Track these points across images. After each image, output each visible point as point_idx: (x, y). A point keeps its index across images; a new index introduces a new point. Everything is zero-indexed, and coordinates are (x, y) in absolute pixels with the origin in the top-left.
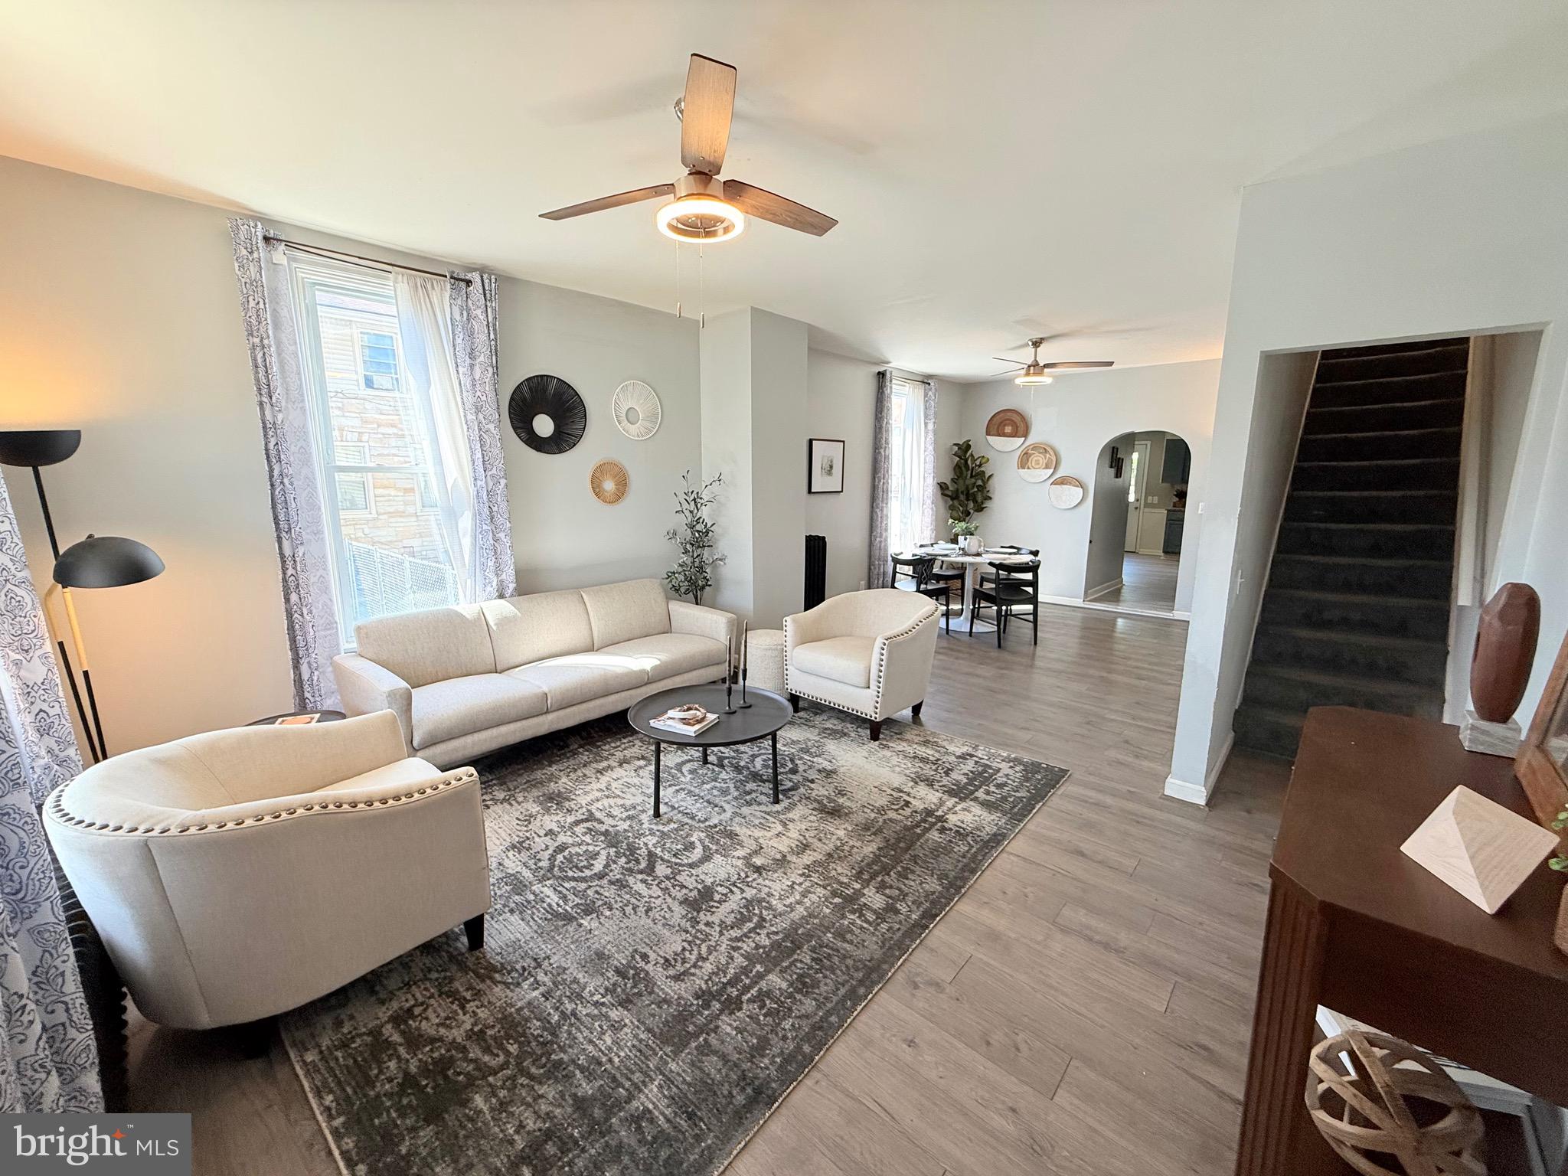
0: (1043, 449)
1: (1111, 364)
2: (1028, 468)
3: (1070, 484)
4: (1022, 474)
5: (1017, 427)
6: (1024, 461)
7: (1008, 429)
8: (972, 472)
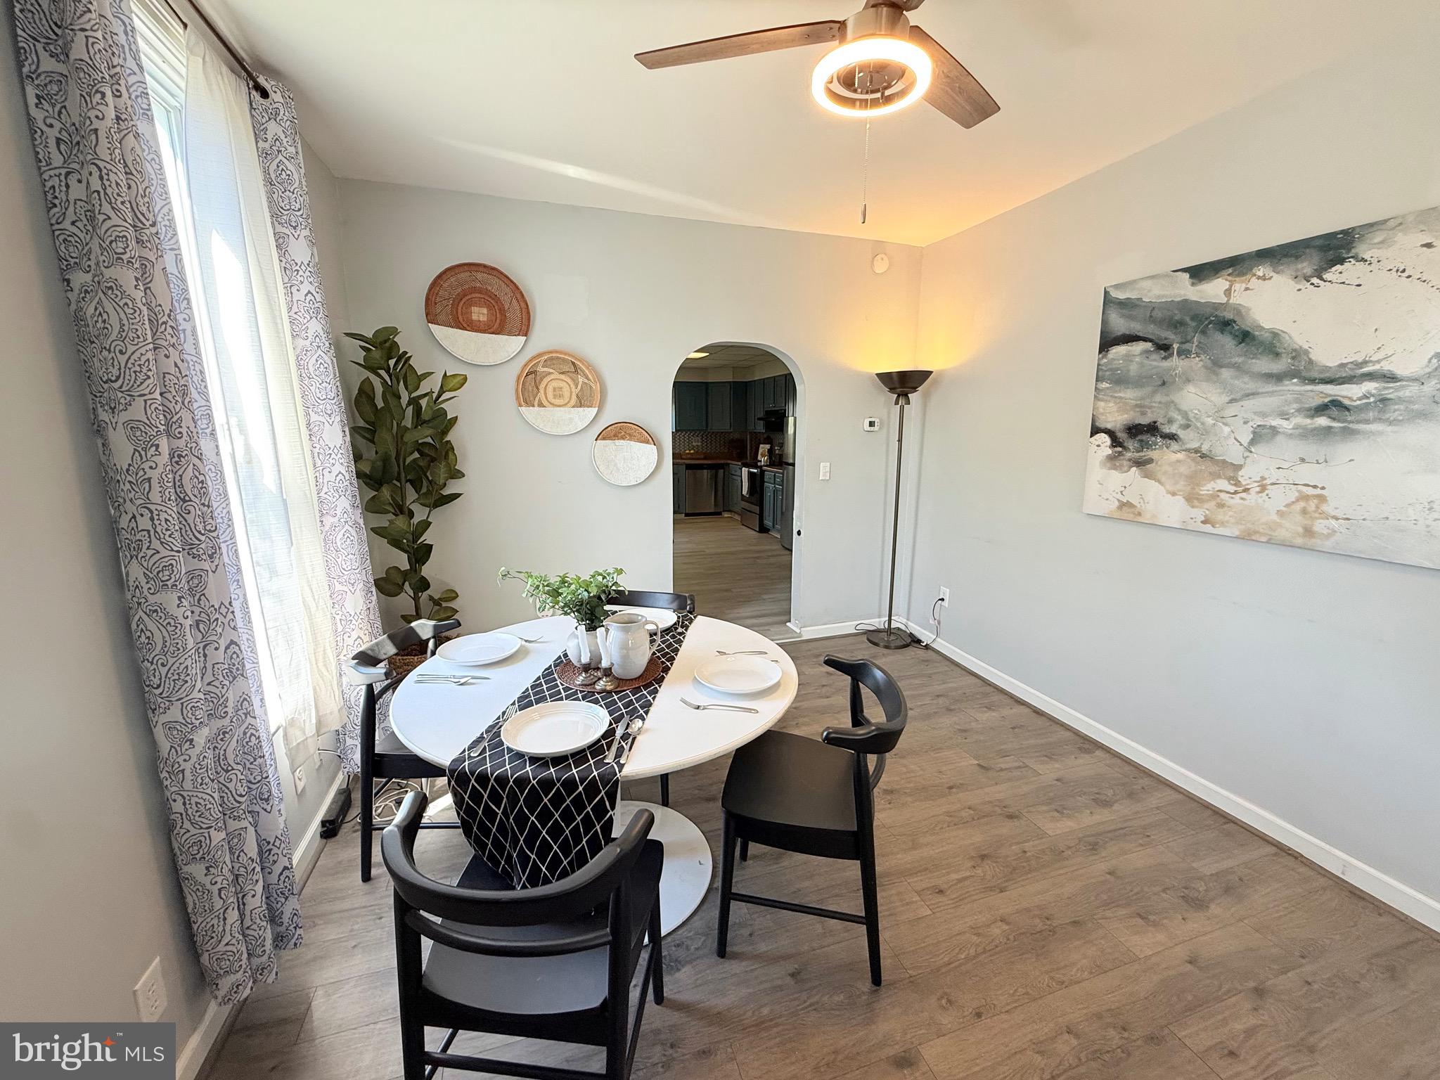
0: (571, 365)
2: (541, 405)
3: (632, 437)
4: (540, 425)
5: (502, 311)
6: (529, 388)
7: (480, 314)
8: (418, 411)
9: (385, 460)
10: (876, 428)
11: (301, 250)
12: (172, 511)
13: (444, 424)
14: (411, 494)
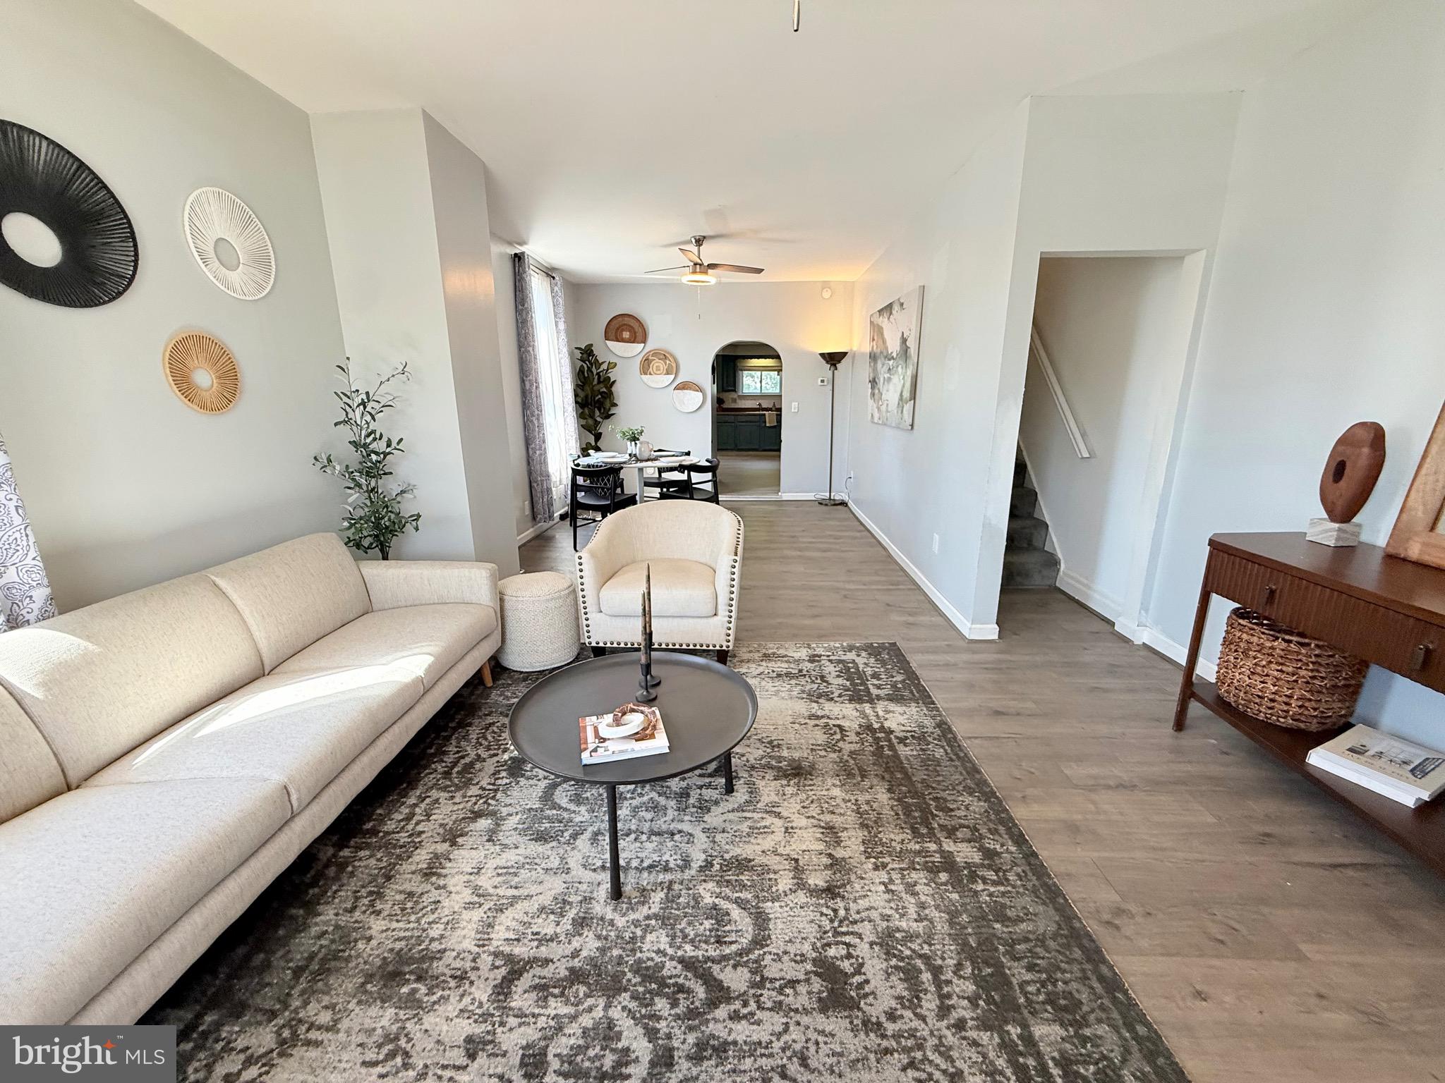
0: (663, 355)
1: (760, 271)
2: (650, 374)
3: (690, 389)
4: (646, 380)
5: (635, 333)
6: (646, 367)
7: (626, 335)
8: (599, 377)
9: (586, 396)
10: (825, 383)
11: (562, 326)
12: (535, 399)
13: (609, 383)
14: (597, 413)
